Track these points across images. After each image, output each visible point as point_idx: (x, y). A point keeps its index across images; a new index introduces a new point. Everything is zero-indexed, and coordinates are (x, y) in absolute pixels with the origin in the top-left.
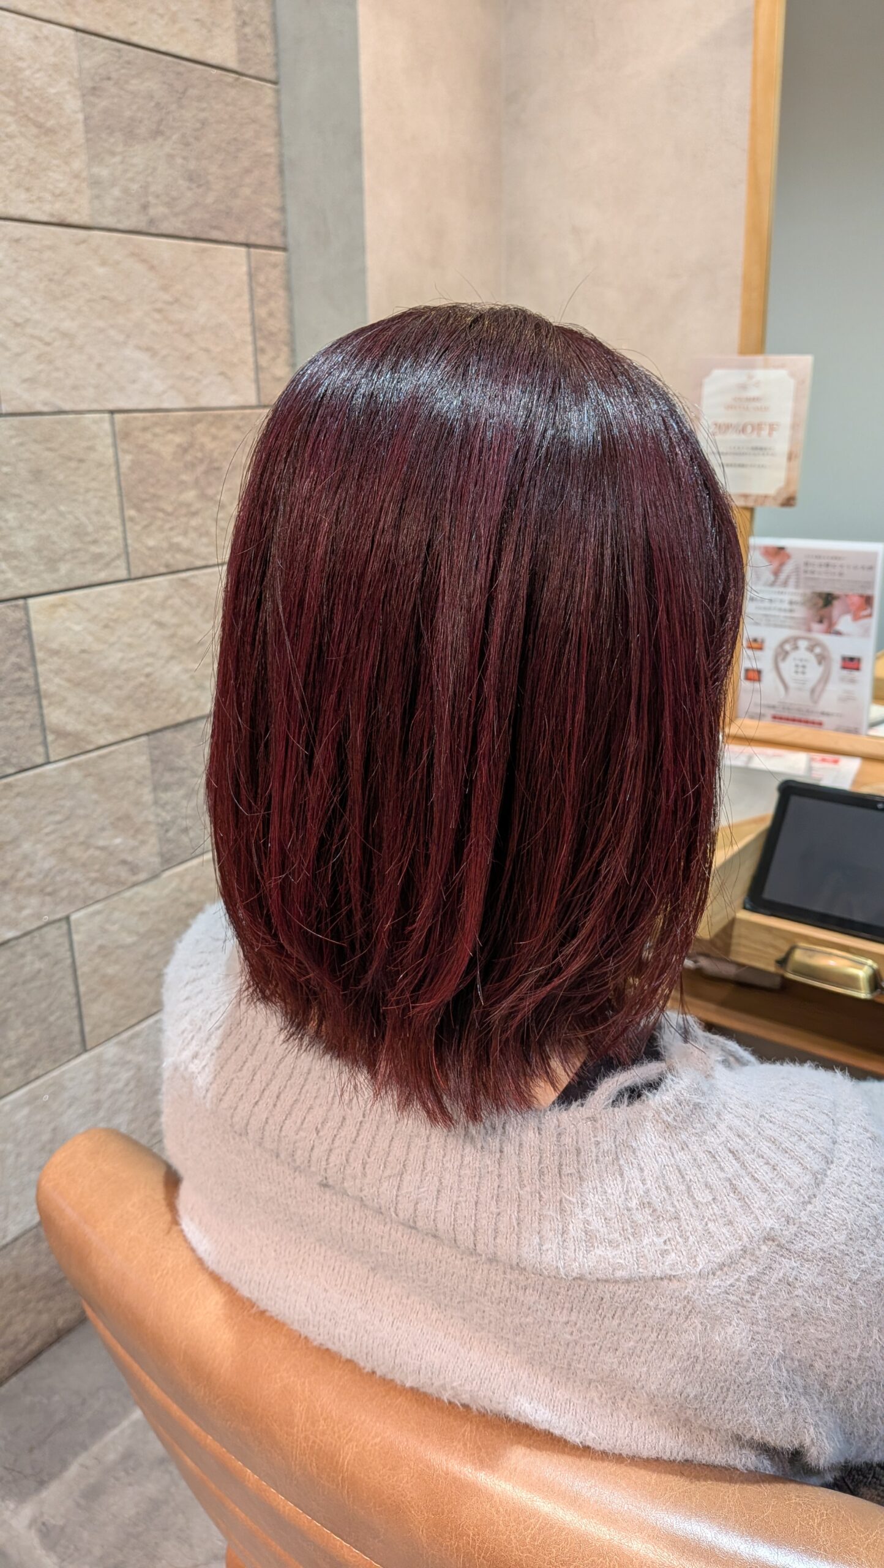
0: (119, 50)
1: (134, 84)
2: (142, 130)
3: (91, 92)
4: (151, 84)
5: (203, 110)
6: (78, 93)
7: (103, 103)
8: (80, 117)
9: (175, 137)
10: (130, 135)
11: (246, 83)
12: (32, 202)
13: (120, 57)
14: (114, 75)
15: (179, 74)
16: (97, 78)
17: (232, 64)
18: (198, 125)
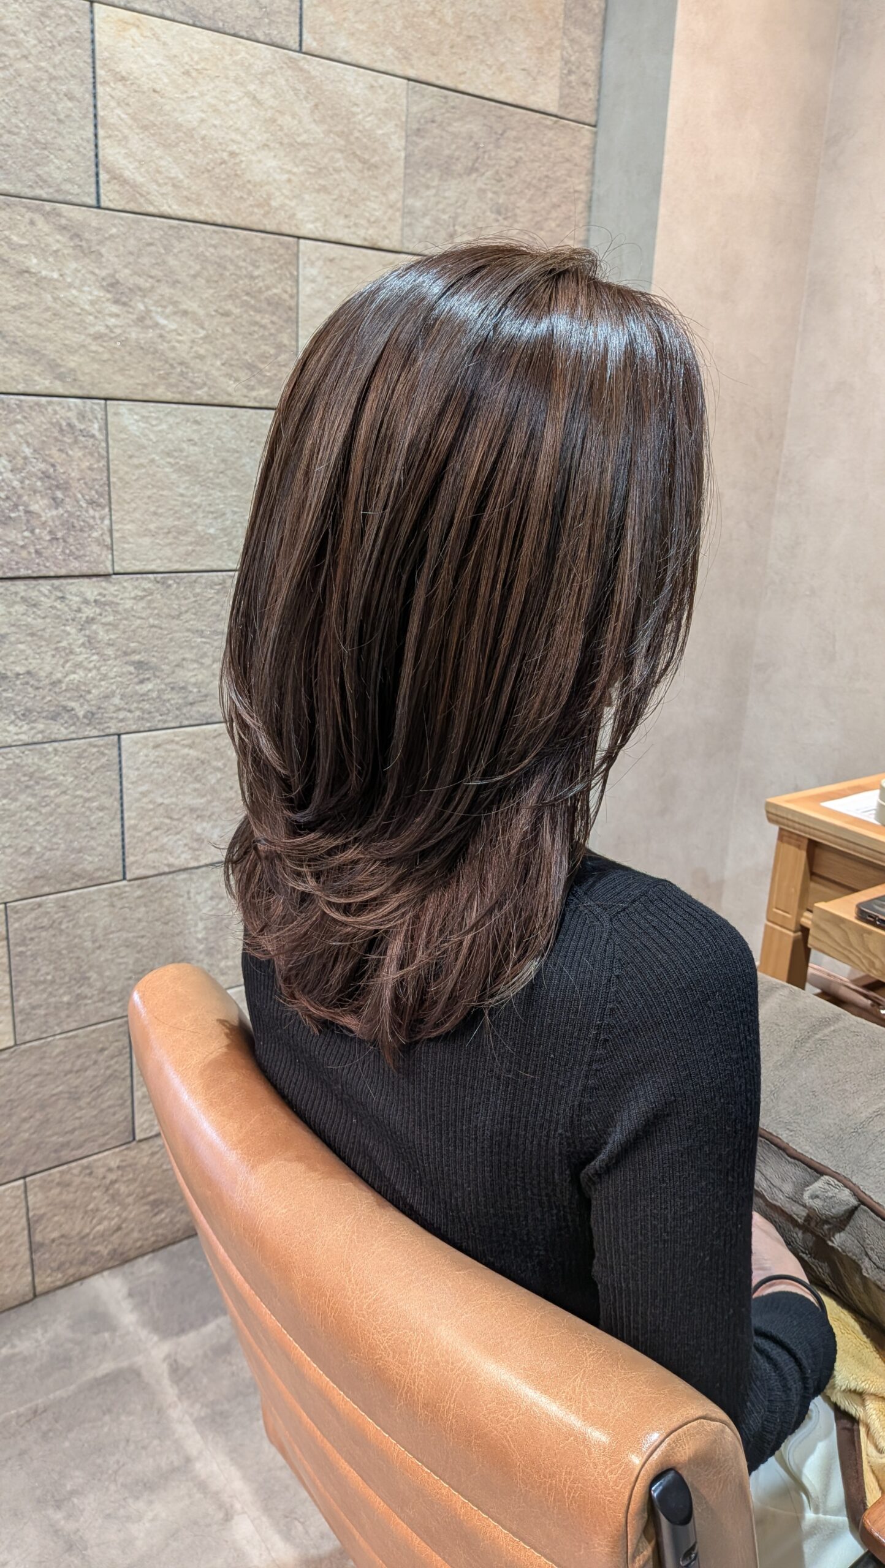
0: (446, 97)
1: (456, 127)
2: (458, 168)
3: (415, 132)
4: (474, 127)
5: (520, 150)
6: (403, 134)
7: (426, 143)
8: (403, 154)
9: (488, 174)
10: (447, 171)
11: (563, 126)
12: (349, 227)
13: (446, 103)
14: (439, 119)
15: (501, 117)
16: (422, 121)
17: (552, 109)
18: (513, 163)
